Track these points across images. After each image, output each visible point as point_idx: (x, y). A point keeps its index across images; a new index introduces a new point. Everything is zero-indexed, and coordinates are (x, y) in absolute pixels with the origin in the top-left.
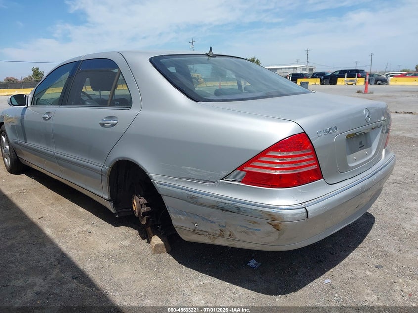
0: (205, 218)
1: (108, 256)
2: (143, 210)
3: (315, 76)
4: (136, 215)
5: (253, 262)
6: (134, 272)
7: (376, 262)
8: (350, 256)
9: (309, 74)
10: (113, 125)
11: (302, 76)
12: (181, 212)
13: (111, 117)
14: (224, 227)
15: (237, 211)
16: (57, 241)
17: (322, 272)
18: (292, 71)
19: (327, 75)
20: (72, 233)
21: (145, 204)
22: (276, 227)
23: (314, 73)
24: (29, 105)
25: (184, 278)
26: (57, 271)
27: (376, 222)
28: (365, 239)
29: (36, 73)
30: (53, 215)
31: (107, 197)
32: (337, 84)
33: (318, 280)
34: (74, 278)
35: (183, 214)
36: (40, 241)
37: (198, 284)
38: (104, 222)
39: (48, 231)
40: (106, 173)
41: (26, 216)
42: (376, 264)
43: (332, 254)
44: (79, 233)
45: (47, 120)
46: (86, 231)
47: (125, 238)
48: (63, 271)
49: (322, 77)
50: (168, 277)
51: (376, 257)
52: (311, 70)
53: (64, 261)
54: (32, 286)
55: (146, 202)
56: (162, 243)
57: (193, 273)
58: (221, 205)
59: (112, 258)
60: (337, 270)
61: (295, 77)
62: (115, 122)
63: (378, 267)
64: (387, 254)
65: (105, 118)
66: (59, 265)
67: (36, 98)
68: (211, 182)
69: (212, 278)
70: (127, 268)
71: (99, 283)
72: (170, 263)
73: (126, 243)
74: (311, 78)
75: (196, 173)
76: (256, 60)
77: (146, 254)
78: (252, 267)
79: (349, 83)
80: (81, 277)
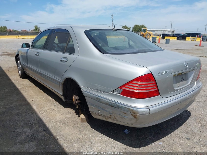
0: (103, 109)
1: (60, 122)
2: (77, 102)
3: (174, 35)
4: (74, 103)
5: (126, 131)
6: (71, 130)
7: (187, 136)
8: (174, 132)
9: (171, 34)
10: (66, 61)
11: (167, 35)
12: (93, 105)
13: (65, 58)
14: (112, 114)
15: (117, 107)
16: (38, 112)
17: (159, 139)
18: (162, 33)
19: (181, 35)
20: (45, 109)
21: (78, 99)
22: (135, 117)
23: (174, 34)
24: (30, 48)
25: (93, 135)
26: (37, 126)
27: (191, 116)
28: (184, 124)
29: (36, 28)
30: (37, 100)
31: (62, 94)
32: (186, 40)
33: (156, 142)
34: (44, 130)
35: (94, 106)
36: (31, 112)
37: (99, 138)
38: (60, 105)
39: (35, 108)
40: (61, 83)
41: (26, 99)
42: (187, 137)
43: (166, 130)
44: (48, 110)
45: (37, 56)
46: (52, 109)
47: (69, 113)
48: (39, 127)
49: (178, 36)
50: (85, 134)
51: (187, 134)
52: (173, 32)
53: (40, 122)
54: (25, 132)
55: (78, 98)
56: (85, 117)
57: (97, 133)
58: (110, 104)
59: (62, 123)
60: (167, 138)
61: (164, 36)
62: (67, 60)
63: (187, 139)
64: (193, 133)
65: (62, 58)
66: (38, 124)
67: (33, 45)
68: (107, 93)
69: (106, 136)
70: (67, 128)
71: (55, 134)
72: (87, 127)
73: (69, 116)
74: (172, 36)
75: (101, 88)
76: (144, 26)
77: (77, 122)
78: (125, 133)
79: (192, 40)
80: (47, 130)
